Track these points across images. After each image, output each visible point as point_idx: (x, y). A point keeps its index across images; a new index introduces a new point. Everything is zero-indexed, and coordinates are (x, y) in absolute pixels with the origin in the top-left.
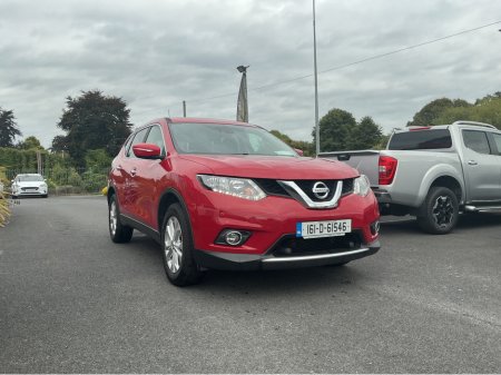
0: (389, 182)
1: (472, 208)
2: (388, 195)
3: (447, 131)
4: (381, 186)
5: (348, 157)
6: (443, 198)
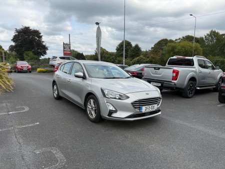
0: (176, 80)
1: (199, 88)
2: (175, 84)
3: (192, 59)
4: (173, 81)
5: (159, 69)
6: (191, 85)
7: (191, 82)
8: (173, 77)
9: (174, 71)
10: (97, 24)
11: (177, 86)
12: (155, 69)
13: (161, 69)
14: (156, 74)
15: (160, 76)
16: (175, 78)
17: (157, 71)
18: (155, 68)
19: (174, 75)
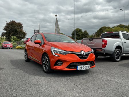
0: (105, 47)
4: (103, 48)
5: (92, 40)
6: (118, 52)
7: (117, 49)
8: (103, 45)
9: (103, 41)
11: (106, 52)
12: (90, 40)
13: (94, 40)
14: (91, 44)
15: (93, 45)
19: (104, 43)
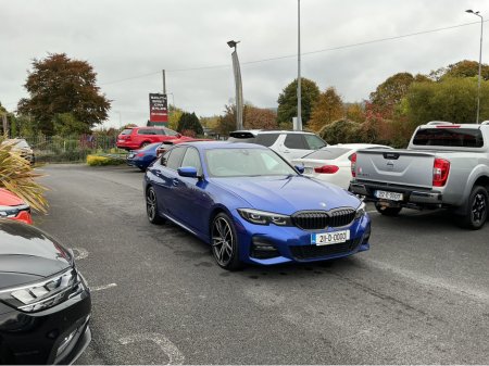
0: (443, 184)
2: (440, 197)
3: (479, 131)
4: (435, 188)
5: (396, 156)
6: (480, 196)
7: (479, 188)
8: (435, 176)
9: (437, 163)
10: (232, 44)
11: (446, 200)
12: (385, 157)
13: (401, 157)
14: (389, 170)
15: (400, 174)
16: (440, 180)
17: (392, 161)
18: (386, 155)
19: (438, 171)
